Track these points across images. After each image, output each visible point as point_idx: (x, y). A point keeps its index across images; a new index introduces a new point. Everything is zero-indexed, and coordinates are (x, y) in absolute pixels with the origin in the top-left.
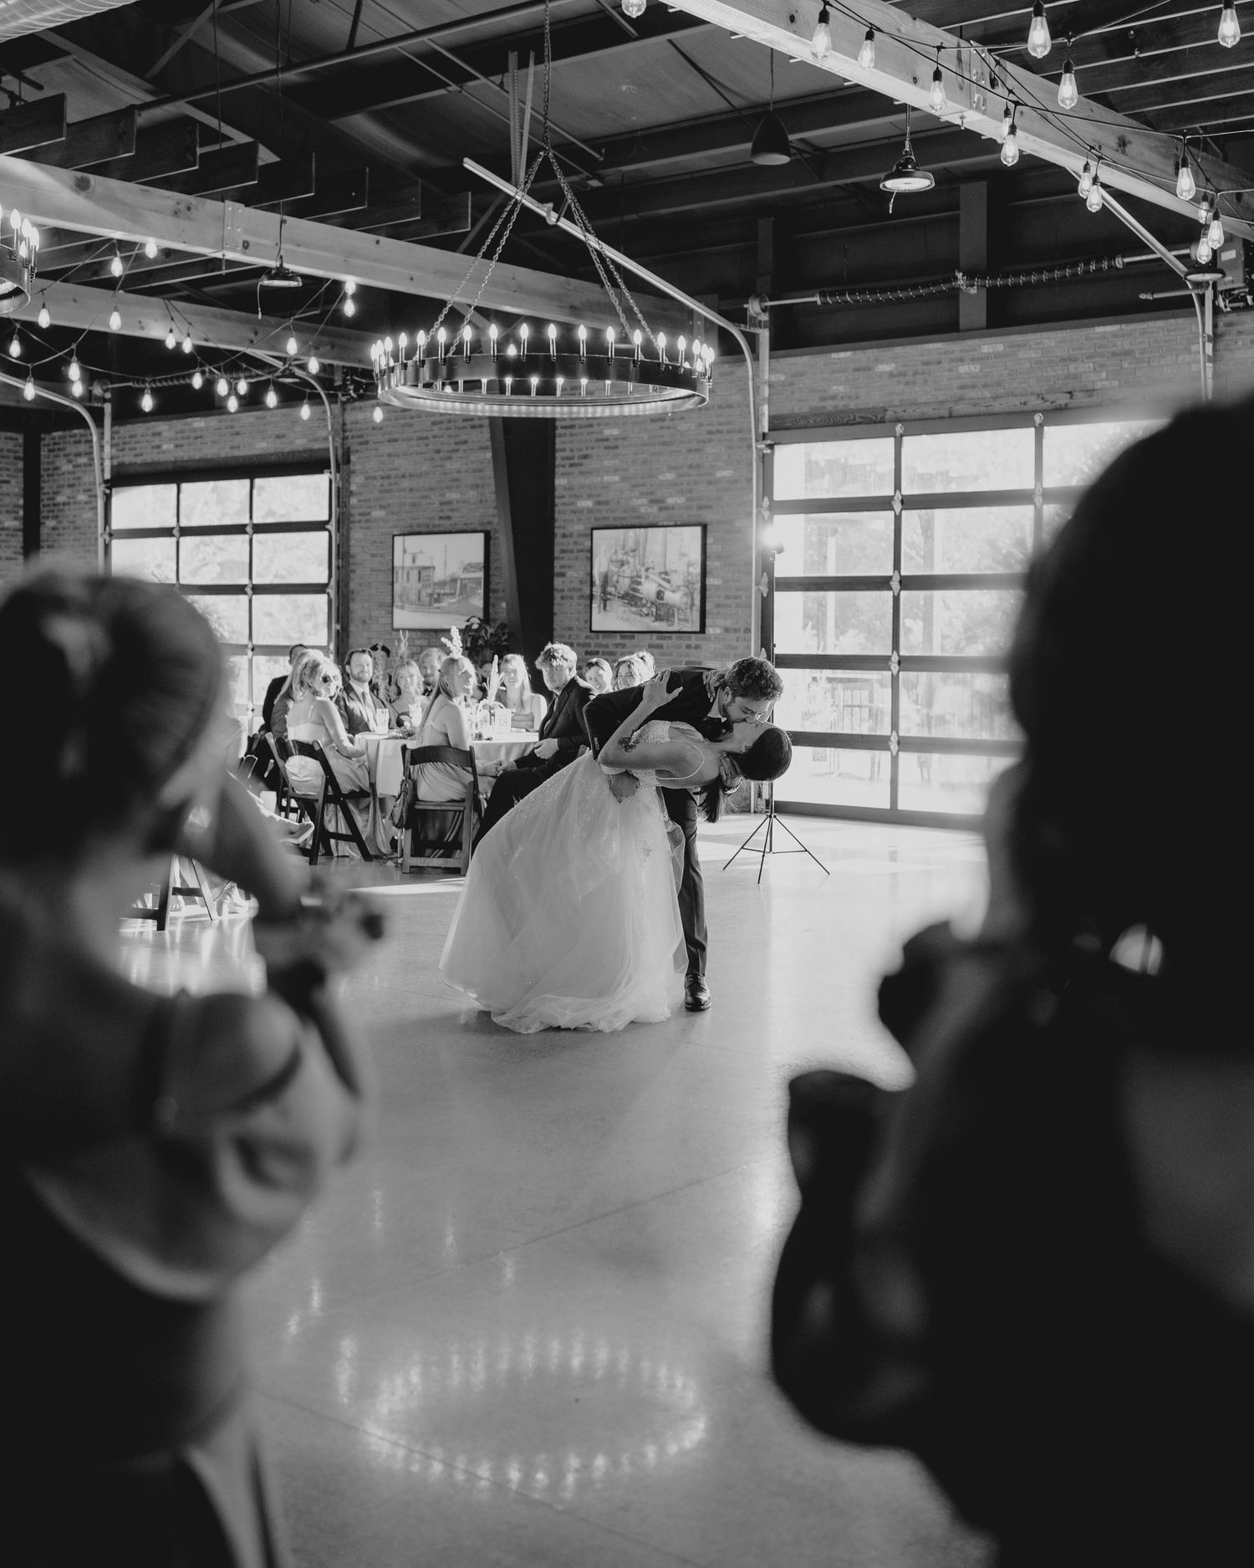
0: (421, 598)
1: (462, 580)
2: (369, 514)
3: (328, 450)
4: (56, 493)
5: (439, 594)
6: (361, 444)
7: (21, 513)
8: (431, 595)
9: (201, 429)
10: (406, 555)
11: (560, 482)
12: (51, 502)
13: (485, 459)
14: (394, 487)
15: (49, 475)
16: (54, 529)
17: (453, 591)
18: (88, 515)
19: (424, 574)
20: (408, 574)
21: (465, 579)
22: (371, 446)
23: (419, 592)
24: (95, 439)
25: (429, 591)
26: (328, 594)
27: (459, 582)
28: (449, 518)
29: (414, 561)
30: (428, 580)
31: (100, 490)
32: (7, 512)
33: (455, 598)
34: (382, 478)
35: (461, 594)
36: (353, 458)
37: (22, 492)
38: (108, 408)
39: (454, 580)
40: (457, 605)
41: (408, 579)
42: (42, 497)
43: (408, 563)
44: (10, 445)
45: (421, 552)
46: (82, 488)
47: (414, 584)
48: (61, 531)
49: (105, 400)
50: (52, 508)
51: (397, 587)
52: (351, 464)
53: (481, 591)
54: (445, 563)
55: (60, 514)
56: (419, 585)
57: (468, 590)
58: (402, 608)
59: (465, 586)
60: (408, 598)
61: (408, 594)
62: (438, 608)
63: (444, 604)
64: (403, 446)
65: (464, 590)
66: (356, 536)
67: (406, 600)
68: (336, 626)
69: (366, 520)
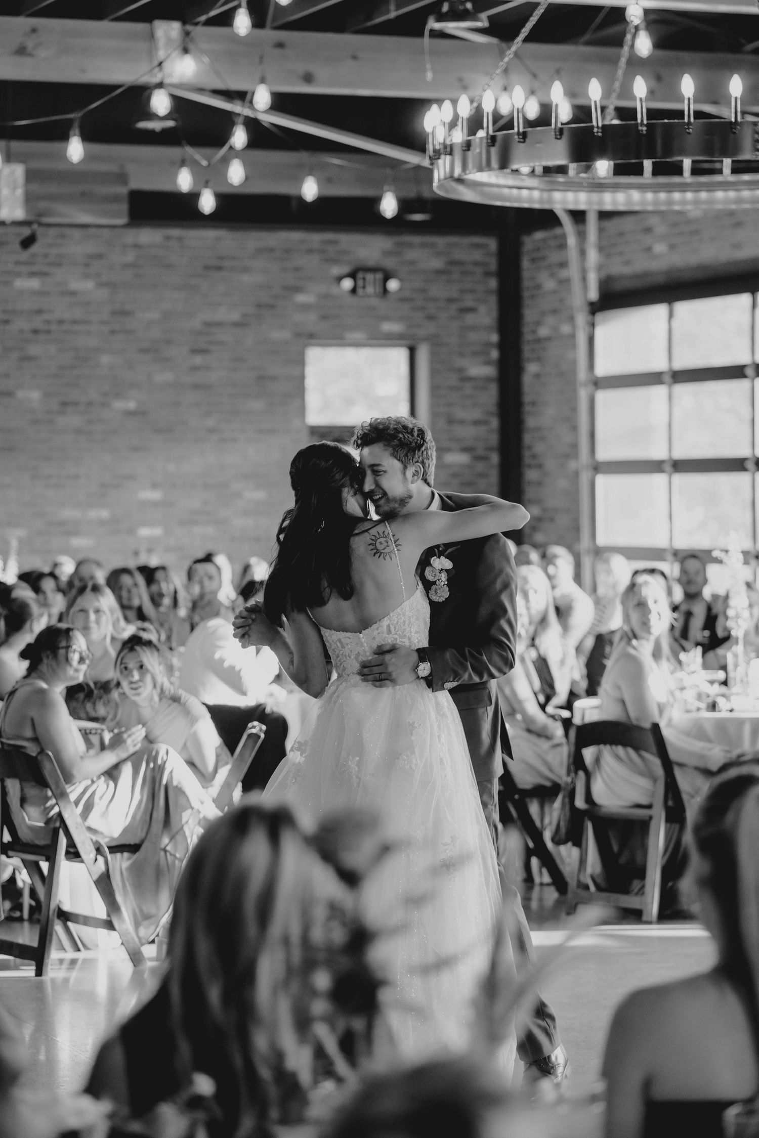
4: (538, 323)
7: (495, 354)
12: (533, 337)
16: (537, 376)
31: (581, 318)
32: (475, 354)
37: (497, 324)
42: (523, 329)
44: (478, 256)
48: (546, 380)
50: (535, 345)
55: (544, 355)
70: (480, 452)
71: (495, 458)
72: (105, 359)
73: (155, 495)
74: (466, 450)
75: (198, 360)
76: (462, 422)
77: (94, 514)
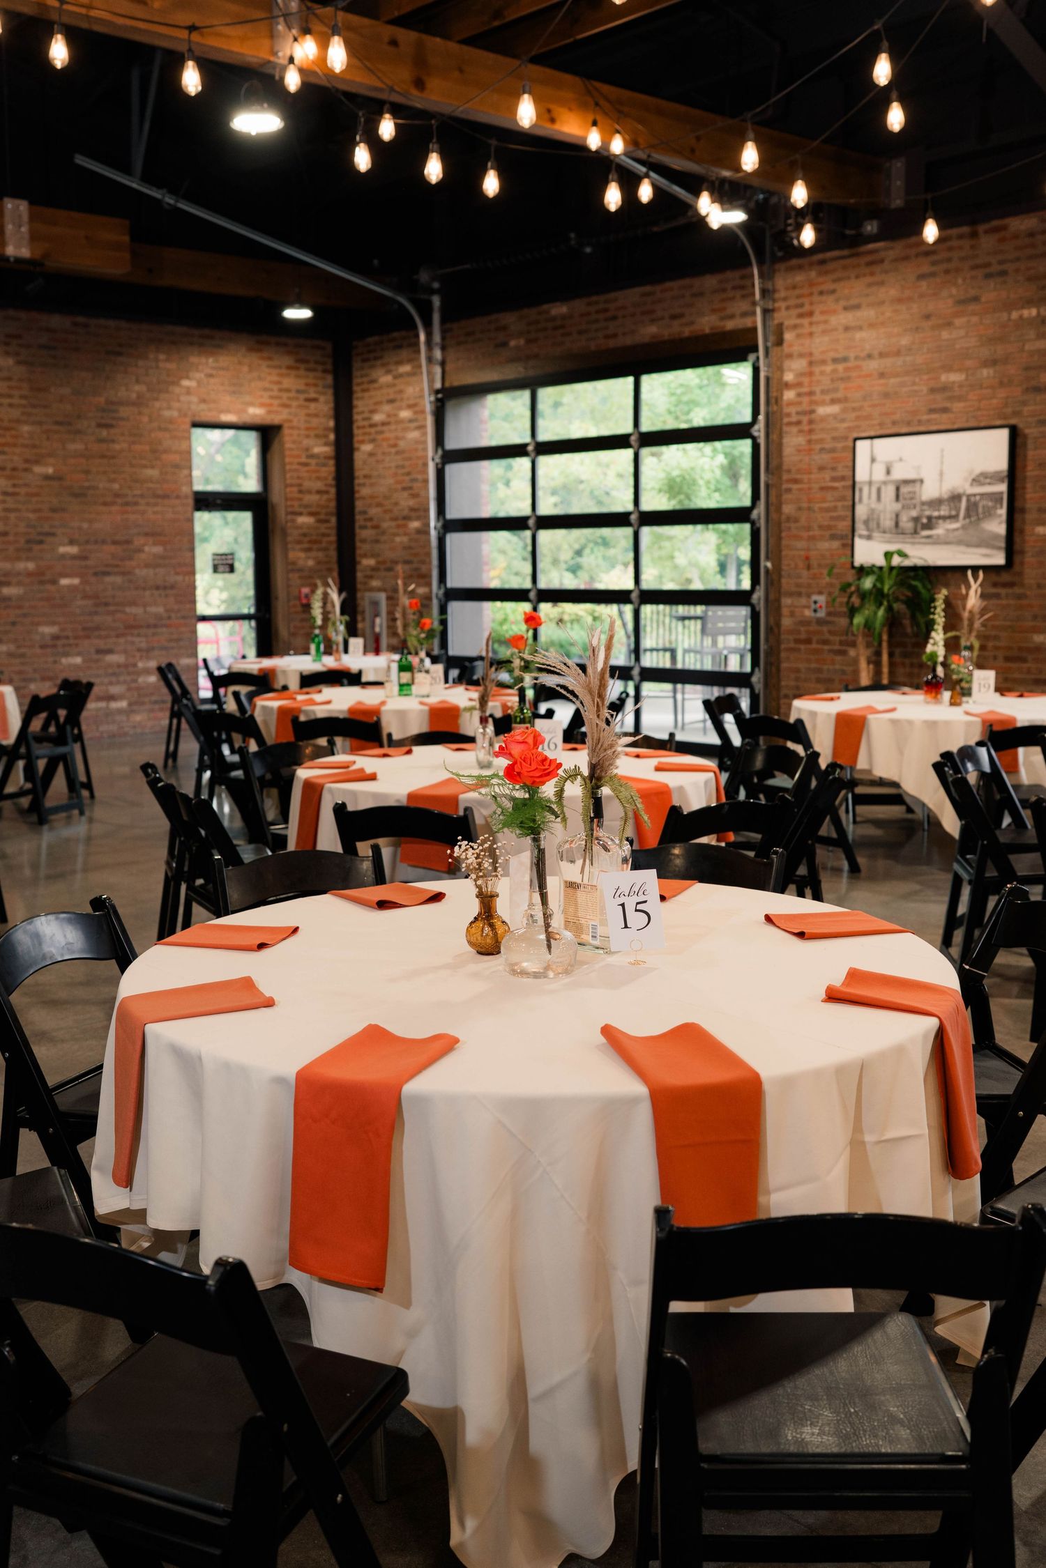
0: (901, 524)
1: (969, 496)
2: (812, 412)
3: (755, 329)
4: (373, 412)
5: (930, 518)
6: (801, 316)
7: (332, 437)
8: (916, 520)
9: (564, 317)
10: (876, 466)
12: (366, 423)
13: (1009, 319)
14: (854, 374)
15: (364, 391)
16: (371, 454)
17: (953, 513)
18: (414, 435)
19: (904, 490)
20: (879, 491)
21: (975, 495)
22: (817, 317)
23: (897, 516)
24: (422, 337)
25: (914, 513)
26: (753, 523)
27: (964, 500)
28: (945, 410)
29: (888, 472)
30: (912, 499)
31: (429, 403)
32: (317, 436)
33: (957, 521)
34: (835, 361)
35: (968, 515)
36: (788, 336)
37: (332, 413)
38: (436, 301)
39: (955, 498)
40: (960, 532)
41: (879, 498)
42: (356, 417)
43: (879, 475)
45: (901, 460)
46: (404, 404)
47: (889, 504)
48: (380, 457)
49: (433, 292)
50: (368, 430)
51: (861, 511)
52: (785, 345)
53: (1003, 512)
54: (941, 474)
55: (379, 437)
56: (897, 506)
57: (980, 510)
58: (869, 538)
59: (976, 505)
60: (878, 525)
61: (878, 519)
62: (928, 537)
63: (939, 531)
64: (868, 314)
65: (975, 510)
66: (793, 442)
67: (873, 525)
68: (766, 564)
69: (808, 420)
70: (322, 517)
71: (334, 520)
72: (26, 428)
73: (73, 550)
74: (311, 514)
75: (104, 433)
76: (309, 492)
77: (21, 566)
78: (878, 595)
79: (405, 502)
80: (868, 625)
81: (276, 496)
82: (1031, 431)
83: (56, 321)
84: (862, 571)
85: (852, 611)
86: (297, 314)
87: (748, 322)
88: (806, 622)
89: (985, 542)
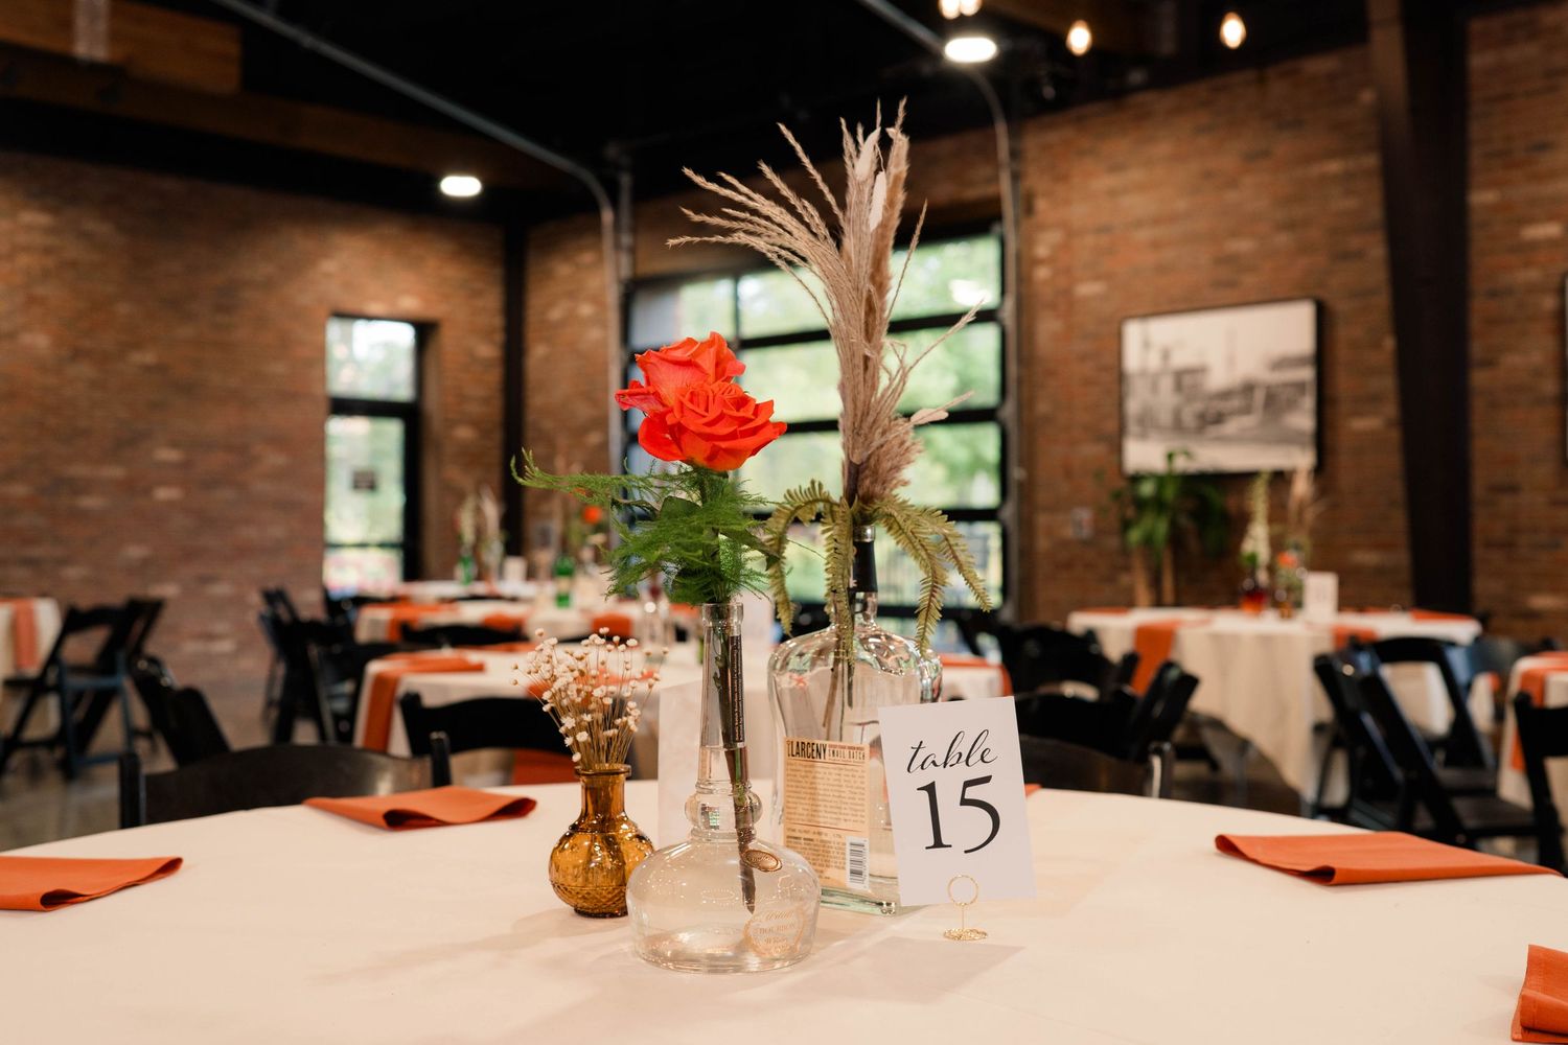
0: (1182, 421)
1: (1267, 385)
2: (1071, 291)
3: (1000, 197)
4: (550, 309)
5: (1218, 413)
6: (1054, 180)
7: (500, 337)
8: (1203, 415)
10: (1150, 351)
11: (1481, 198)
12: (540, 321)
14: (1120, 246)
17: (1248, 406)
18: (594, 335)
19: (1187, 380)
20: (1154, 382)
21: (1274, 384)
22: (1074, 182)
23: (1177, 410)
25: (1200, 407)
26: (1001, 425)
27: (1261, 389)
28: (1233, 283)
29: (1165, 360)
30: (1197, 390)
31: (612, 296)
32: (481, 336)
33: (1253, 415)
34: (1097, 231)
35: (1266, 410)
36: (1041, 205)
37: (501, 310)
38: (626, 180)
39: (1248, 388)
40: (1256, 428)
41: (1153, 391)
42: (528, 317)
43: (1154, 363)
45: (1179, 343)
46: (585, 299)
47: (1166, 398)
48: (556, 361)
49: (621, 166)
50: (542, 328)
51: (1133, 406)
52: (1036, 214)
53: (1308, 402)
54: (1231, 359)
55: (555, 336)
56: (1177, 400)
57: (1282, 403)
58: (1143, 438)
59: (1275, 396)
60: (1154, 421)
61: (1154, 415)
62: (1217, 435)
63: (1231, 427)
64: (1136, 175)
65: (1274, 401)
66: (1047, 328)
67: (1148, 424)
68: (1017, 473)
69: (1066, 302)
70: (487, 428)
71: (499, 433)
73: (174, 456)
74: (472, 426)
76: (471, 400)
77: (106, 472)
78: (1158, 504)
79: (584, 411)
80: (1148, 541)
81: (433, 404)
82: (1341, 306)
83: (171, 185)
84: (1136, 479)
85: (1126, 525)
86: (461, 186)
87: (989, 191)
88: (1065, 544)
89: (1288, 439)
